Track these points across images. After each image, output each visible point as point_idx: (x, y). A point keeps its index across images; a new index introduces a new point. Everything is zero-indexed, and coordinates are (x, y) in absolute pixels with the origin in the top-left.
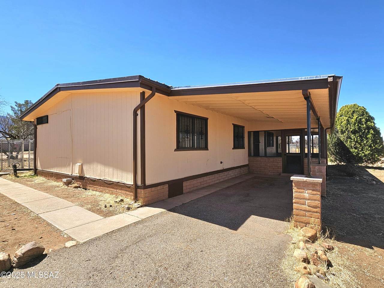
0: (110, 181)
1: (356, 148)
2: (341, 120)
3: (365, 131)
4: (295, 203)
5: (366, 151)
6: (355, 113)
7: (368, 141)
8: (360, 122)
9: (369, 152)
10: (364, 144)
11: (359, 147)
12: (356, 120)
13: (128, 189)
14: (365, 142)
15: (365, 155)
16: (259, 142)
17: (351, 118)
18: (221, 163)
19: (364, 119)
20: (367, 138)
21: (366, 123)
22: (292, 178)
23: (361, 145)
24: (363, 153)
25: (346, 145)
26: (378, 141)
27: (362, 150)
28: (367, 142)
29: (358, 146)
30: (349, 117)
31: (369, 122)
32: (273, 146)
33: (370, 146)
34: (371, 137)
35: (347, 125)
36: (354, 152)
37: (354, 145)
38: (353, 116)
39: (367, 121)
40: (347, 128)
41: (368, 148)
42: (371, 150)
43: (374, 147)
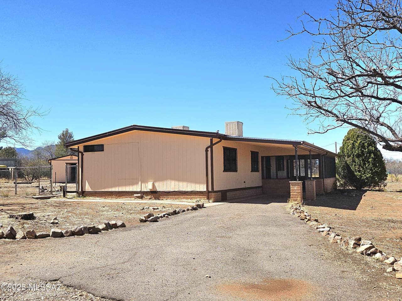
0: (184, 191)
1: (359, 171)
2: (348, 144)
3: (367, 155)
4: (291, 192)
5: (368, 174)
6: (359, 137)
7: (370, 165)
8: (363, 146)
9: (370, 175)
10: (366, 167)
11: (362, 171)
12: (360, 144)
13: (201, 194)
14: (367, 166)
15: (367, 178)
16: (270, 166)
17: (356, 142)
18: (245, 182)
19: (366, 144)
20: (369, 162)
21: (368, 147)
22: (290, 182)
23: (363, 168)
24: (365, 176)
25: (352, 168)
26: (378, 164)
27: (364, 173)
28: (368, 166)
29: (361, 169)
30: (355, 141)
31: (370, 147)
32: (284, 170)
33: (371, 170)
34: (372, 161)
35: (352, 149)
36: (358, 175)
37: (358, 169)
38: (358, 141)
39: (369, 145)
40: (352, 152)
41: (369, 171)
42: (372, 174)
43: (374, 171)
